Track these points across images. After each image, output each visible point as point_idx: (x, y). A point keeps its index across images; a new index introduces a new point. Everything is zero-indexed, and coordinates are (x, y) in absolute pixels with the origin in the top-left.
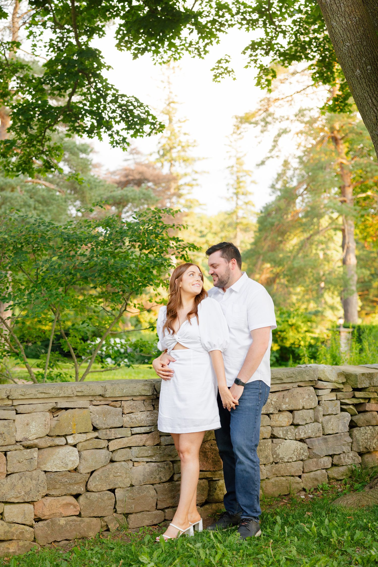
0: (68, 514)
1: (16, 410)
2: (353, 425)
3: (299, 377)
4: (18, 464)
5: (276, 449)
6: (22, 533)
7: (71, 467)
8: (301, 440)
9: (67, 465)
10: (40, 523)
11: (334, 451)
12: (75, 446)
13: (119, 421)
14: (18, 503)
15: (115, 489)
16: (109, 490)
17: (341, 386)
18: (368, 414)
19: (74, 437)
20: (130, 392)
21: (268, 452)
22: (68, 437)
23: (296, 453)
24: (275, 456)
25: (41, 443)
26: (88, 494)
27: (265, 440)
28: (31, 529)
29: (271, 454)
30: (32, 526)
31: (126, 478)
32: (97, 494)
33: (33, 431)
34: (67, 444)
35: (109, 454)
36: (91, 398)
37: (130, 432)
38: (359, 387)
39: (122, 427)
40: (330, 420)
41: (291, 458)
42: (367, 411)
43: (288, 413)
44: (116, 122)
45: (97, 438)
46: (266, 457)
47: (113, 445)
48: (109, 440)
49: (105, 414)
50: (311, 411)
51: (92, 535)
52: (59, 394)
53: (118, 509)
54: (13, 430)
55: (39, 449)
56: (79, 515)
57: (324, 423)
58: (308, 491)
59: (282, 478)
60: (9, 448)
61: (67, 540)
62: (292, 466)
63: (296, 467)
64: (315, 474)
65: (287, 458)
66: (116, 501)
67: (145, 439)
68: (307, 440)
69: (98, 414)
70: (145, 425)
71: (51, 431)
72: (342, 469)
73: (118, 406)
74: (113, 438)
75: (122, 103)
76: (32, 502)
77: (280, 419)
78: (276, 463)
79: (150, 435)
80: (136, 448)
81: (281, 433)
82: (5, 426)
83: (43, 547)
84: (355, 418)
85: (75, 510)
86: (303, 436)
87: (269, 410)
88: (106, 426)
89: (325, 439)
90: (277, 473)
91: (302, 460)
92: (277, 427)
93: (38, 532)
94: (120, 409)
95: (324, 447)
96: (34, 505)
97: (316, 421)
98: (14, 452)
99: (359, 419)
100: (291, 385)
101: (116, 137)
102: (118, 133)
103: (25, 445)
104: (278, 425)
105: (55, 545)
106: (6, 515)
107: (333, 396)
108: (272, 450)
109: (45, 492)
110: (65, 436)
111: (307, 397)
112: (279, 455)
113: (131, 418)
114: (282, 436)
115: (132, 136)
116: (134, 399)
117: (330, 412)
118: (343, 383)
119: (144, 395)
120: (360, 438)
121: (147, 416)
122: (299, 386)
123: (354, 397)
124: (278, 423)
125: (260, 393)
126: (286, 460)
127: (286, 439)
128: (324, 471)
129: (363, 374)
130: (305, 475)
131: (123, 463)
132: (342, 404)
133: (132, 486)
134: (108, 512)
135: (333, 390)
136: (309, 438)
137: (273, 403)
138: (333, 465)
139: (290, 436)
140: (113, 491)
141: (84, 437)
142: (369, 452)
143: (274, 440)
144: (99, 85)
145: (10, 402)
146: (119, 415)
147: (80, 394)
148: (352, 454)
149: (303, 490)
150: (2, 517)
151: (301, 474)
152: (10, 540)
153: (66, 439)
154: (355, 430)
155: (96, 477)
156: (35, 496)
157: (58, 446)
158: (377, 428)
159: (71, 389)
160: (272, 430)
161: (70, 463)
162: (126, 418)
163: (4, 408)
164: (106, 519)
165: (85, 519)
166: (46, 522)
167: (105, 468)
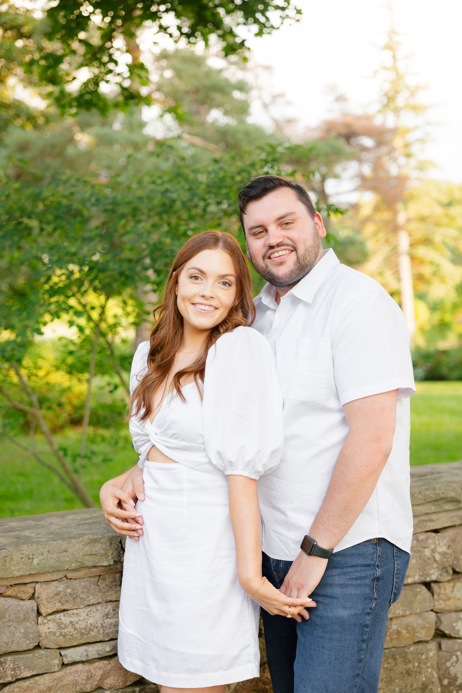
5: (448, 664)
13: (25, 635)
20: (52, 562)
21: (429, 674)
24: (446, 682)
27: (420, 647)
29: (436, 680)
37: (57, 662)
39: (38, 647)
46: (424, 688)
67: (99, 673)
70: (101, 638)
73: (25, 596)
74: (10, 679)
77: (457, 594)
79: (113, 661)
81: (459, 626)
87: (428, 575)
92: (450, 611)
94: (32, 604)
104: (453, 608)
108: (439, 666)
112: (456, 678)
113: (60, 625)
114: (461, 635)
116: (70, 575)
119: (95, 567)
124: (451, 604)
125: (378, 579)
137: (438, 557)
143: (445, 643)
146: (26, 619)
160: (439, 620)
162: (48, 626)
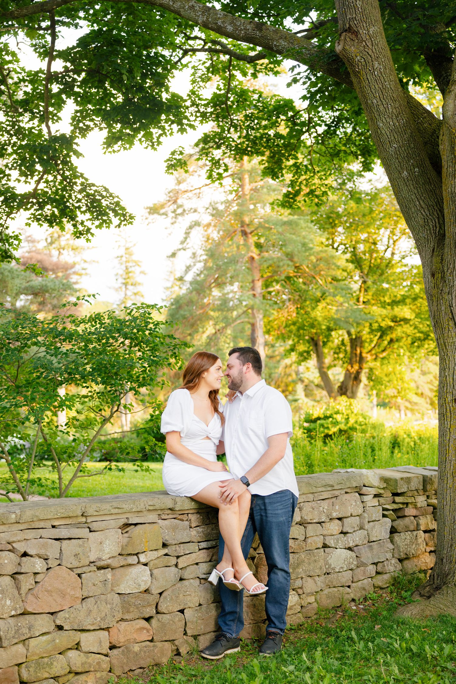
0: (142, 640)
1: (89, 528)
2: (393, 531)
3: (347, 483)
4: (93, 587)
5: (328, 559)
6: (98, 663)
7: (143, 588)
8: (350, 549)
9: (140, 585)
10: (115, 651)
11: (379, 558)
12: (146, 565)
13: (187, 535)
14: (94, 630)
15: (184, 610)
16: (179, 611)
17: (382, 491)
18: (407, 519)
19: (146, 555)
21: (321, 563)
22: (140, 556)
23: (346, 562)
24: (327, 567)
25: (114, 563)
26: (159, 616)
27: (318, 550)
28: (108, 658)
29: (324, 565)
30: (106, 655)
31: (194, 597)
32: (168, 616)
33: (107, 550)
34: (139, 562)
35: (178, 572)
36: (159, 512)
37: (197, 547)
38: (399, 491)
39: (190, 542)
40: (374, 526)
41: (342, 568)
42: (406, 516)
43: (337, 521)
44: (82, 212)
45: (166, 555)
46: (321, 568)
47: (182, 563)
48: (178, 557)
49: (174, 528)
50: (358, 518)
51: (165, 660)
52: (132, 509)
53: (189, 632)
54: (88, 550)
55: (112, 569)
56: (152, 641)
57: (369, 530)
58: (357, 601)
59: (334, 589)
60: (84, 569)
61: (140, 668)
62: (343, 576)
63: (346, 577)
64: (362, 584)
65: (338, 568)
66: (186, 623)
67: (211, 554)
68: (355, 548)
69: (167, 529)
70: (211, 539)
71: (122, 549)
72: (386, 577)
73: (185, 519)
74: (183, 554)
75: (90, 192)
76: (107, 629)
77: (331, 528)
78: (328, 574)
79: (215, 550)
80: (204, 564)
81: (332, 542)
82: (80, 546)
83: (118, 677)
84: (395, 524)
85: (148, 634)
86: (351, 544)
87: (321, 519)
88: (176, 542)
89: (371, 546)
90: (330, 584)
91: (351, 570)
92: (328, 535)
93: (114, 661)
94: (187, 523)
95: (370, 555)
96: (109, 632)
97: (361, 528)
98: (89, 574)
99: (399, 524)
100: (339, 491)
101: (81, 228)
102: (82, 223)
103: (99, 565)
105: (130, 674)
106: (82, 644)
107: (375, 502)
108: (325, 560)
109: (119, 616)
110: (137, 554)
111: (354, 503)
112: (331, 565)
114: (333, 545)
115: (97, 227)
117: (374, 519)
118: (384, 488)
120: (401, 545)
121: (213, 529)
122: (346, 493)
123: (394, 502)
124: (329, 532)
126: (337, 570)
127: (336, 548)
128: (370, 579)
129: (402, 479)
130: (354, 584)
131: (192, 581)
132: (384, 509)
133: (200, 605)
134: (178, 635)
135: (376, 496)
136: (357, 546)
137: (325, 511)
138: (378, 573)
139: (340, 545)
140: (182, 611)
141: (155, 554)
142: (407, 558)
143: (326, 549)
144: (67, 173)
145: (84, 520)
146: (186, 529)
147: (151, 508)
148: (393, 561)
149: (353, 600)
150: (77, 647)
151: (350, 584)
152: (87, 672)
153: (138, 558)
154: (396, 536)
155: (165, 598)
156: (110, 622)
157: (130, 565)
158: (415, 533)
159: (144, 503)
160: (324, 539)
161: (142, 584)
162: (194, 532)
163: (78, 526)
164: (176, 642)
165: (157, 644)
166: (121, 650)
167: (174, 587)
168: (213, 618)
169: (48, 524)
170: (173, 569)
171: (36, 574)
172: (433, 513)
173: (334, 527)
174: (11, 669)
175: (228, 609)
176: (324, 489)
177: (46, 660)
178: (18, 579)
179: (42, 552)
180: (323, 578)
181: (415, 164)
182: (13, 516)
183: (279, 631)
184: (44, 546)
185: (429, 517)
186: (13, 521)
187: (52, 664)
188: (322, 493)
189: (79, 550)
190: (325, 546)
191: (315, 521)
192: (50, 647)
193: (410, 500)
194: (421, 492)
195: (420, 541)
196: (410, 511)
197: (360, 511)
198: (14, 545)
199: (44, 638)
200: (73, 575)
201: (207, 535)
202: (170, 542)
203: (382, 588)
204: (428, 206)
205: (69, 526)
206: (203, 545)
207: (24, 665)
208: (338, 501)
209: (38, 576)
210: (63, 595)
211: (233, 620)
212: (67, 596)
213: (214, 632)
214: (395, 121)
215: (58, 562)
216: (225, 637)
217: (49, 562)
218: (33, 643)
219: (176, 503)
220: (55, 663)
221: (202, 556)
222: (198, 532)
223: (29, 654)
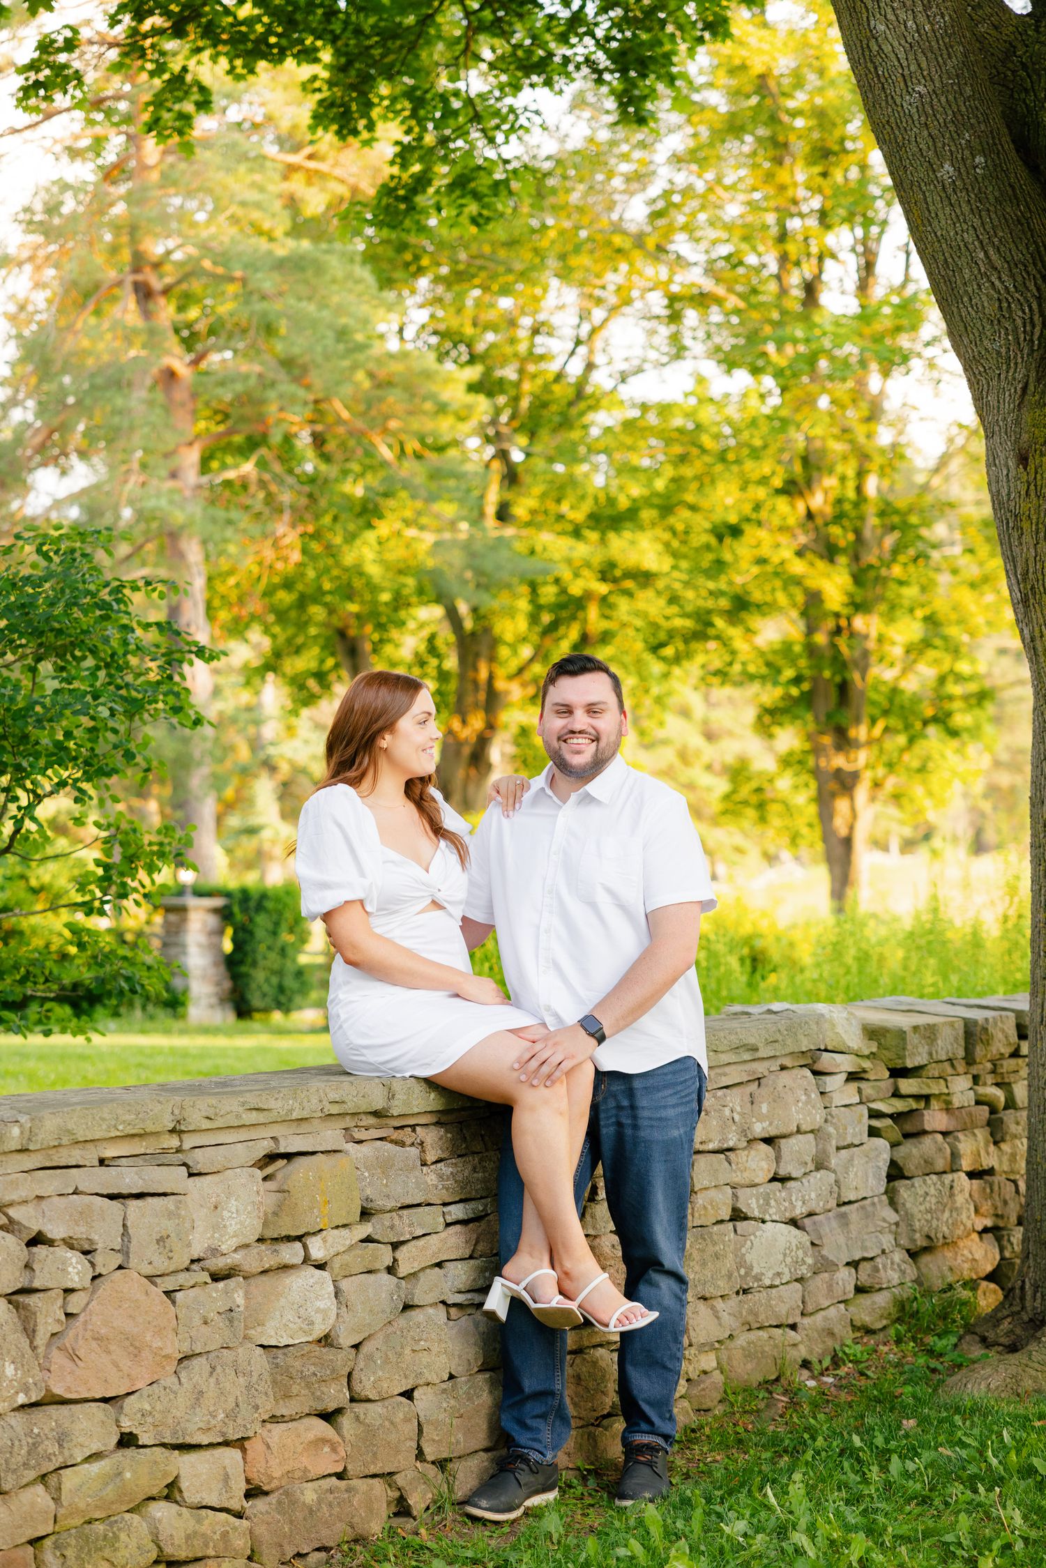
0: (320, 1472)
1: (184, 1164)
2: (896, 1173)
3: (789, 1042)
4: (204, 1329)
5: (744, 1251)
6: (224, 1537)
7: (319, 1331)
8: (793, 1222)
9: (312, 1323)
10: (260, 1504)
11: (864, 1248)
13: (417, 1184)
14: (211, 1446)
15: (412, 1390)
16: (401, 1394)
17: (866, 1064)
18: (927, 1141)
19: (324, 1240)
21: (730, 1261)
22: (310, 1241)
23: (788, 1260)
24: (742, 1272)
25: (252, 1261)
26: (359, 1408)
27: (720, 1227)
28: (245, 1523)
29: (735, 1267)
30: (239, 1515)
31: (438, 1355)
32: (378, 1408)
33: (233, 1227)
34: (306, 1260)
35: (398, 1287)
36: (348, 1122)
37: (441, 1219)
38: (909, 1065)
40: (851, 1160)
41: (779, 1274)
42: (924, 1132)
43: (763, 1146)
45: (368, 1240)
46: (728, 1276)
47: (408, 1259)
48: (396, 1246)
49: (385, 1166)
50: (811, 1136)
52: (291, 1111)
53: (430, 1452)
54: (188, 1225)
55: (245, 1279)
56: (340, 1476)
57: (839, 1170)
58: (817, 1367)
59: (761, 1333)
60: (180, 1279)
61: (318, 1549)
62: (780, 1299)
63: (786, 1301)
64: (826, 1319)
65: (770, 1274)
66: (419, 1424)
67: (474, 1237)
68: (807, 1221)
69: (367, 1169)
70: (473, 1195)
71: (265, 1224)
72: (881, 1300)
73: (408, 1141)
74: (408, 1237)
76: (241, 1443)
77: (751, 1164)
78: (745, 1291)
79: (483, 1224)
80: (459, 1265)
81: (753, 1203)
82: (170, 1215)
84: (900, 1154)
85: (335, 1457)
86: (799, 1210)
87: (725, 1140)
88: (391, 1203)
89: (844, 1216)
90: (750, 1318)
91: (800, 1280)
93: (261, 1530)
94: (414, 1151)
95: (842, 1240)
96: (244, 1450)
97: (820, 1166)
98: (192, 1292)
99: (910, 1155)
100: (766, 1064)
103: (213, 1269)
104: (747, 1182)
106: (184, 1484)
107: (850, 1094)
108: (736, 1252)
109: (268, 1406)
110: (299, 1238)
111: (803, 1098)
112: (751, 1268)
114: (757, 1214)
117: (849, 1141)
118: (870, 1056)
120: (915, 1211)
121: (475, 1169)
122: (783, 1068)
123: (896, 1094)
124: (746, 1177)
126: (768, 1282)
127: (763, 1222)
128: (842, 1306)
129: (915, 1030)
130: (806, 1321)
131: (431, 1311)
132: (872, 1114)
133: (451, 1377)
134: (404, 1460)
135: (853, 1077)
136: (810, 1215)
137: (736, 1118)
138: (860, 1290)
139: (773, 1213)
140: (408, 1394)
141: (345, 1238)
142: (927, 1250)
143: (738, 1224)
145: (174, 1142)
146: (414, 1167)
147: (335, 1109)
148: (899, 1256)
149: (806, 1364)
150: (171, 1492)
151: (798, 1319)
152: (197, 1560)
153: (305, 1247)
154: (901, 1185)
155: (370, 1358)
156: (247, 1423)
157: (285, 1267)
158: (948, 1178)
159: (320, 1094)
160: (735, 1196)
161: (318, 1319)
162: (431, 1177)
163: (159, 1159)
164: (400, 1480)
165: (355, 1482)
166: (273, 1498)
167: (390, 1329)
168: (484, 1412)
169: (91, 1155)
170: (385, 1277)
171: (68, 1291)
172: (989, 1123)
173: (758, 1163)
174: (20, 1553)
175: (529, 1384)
176: (732, 1058)
177: (100, 1528)
178: (26, 1307)
179: (80, 1232)
180: (734, 1301)
181: (975, 143)
182: (16, 1131)
183: (660, 1441)
184: (84, 1215)
185: (982, 1134)
186: (15, 1145)
187: (116, 1537)
188: (727, 1069)
189: (168, 1226)
190: (738, 1216)
191: (711, 1146)
192: (110, 1492)
193: (935, 1088)
194: (961, 1067)
195: (960, 1199)
196: (935, 1119)
197: (818, 1117)
198: (12, 1212)
199: (95, 1468)
200: (157, 1292)
201: (464, 1184)
202: (380, 1203)
203: (869, 1331)
204: (1011, 264)
205: (139, 1161)
206: (457, 1212)
207: (48, 1543)
208: (764, 1091)
209: (73, 1298)
210: (135, 1349)
211: (543, 1416)
212: (146, 1353)
213: (486, 1450)
214: (921, 19)
215: (118, 1259)
216: (526, 1460)
217: (98, 1258)
218: (69, 1479)
219: (391, 1096)
220: (123, 1536)
221: (452, 1242)
222: (441, 1177)
223: (62, 1511)
